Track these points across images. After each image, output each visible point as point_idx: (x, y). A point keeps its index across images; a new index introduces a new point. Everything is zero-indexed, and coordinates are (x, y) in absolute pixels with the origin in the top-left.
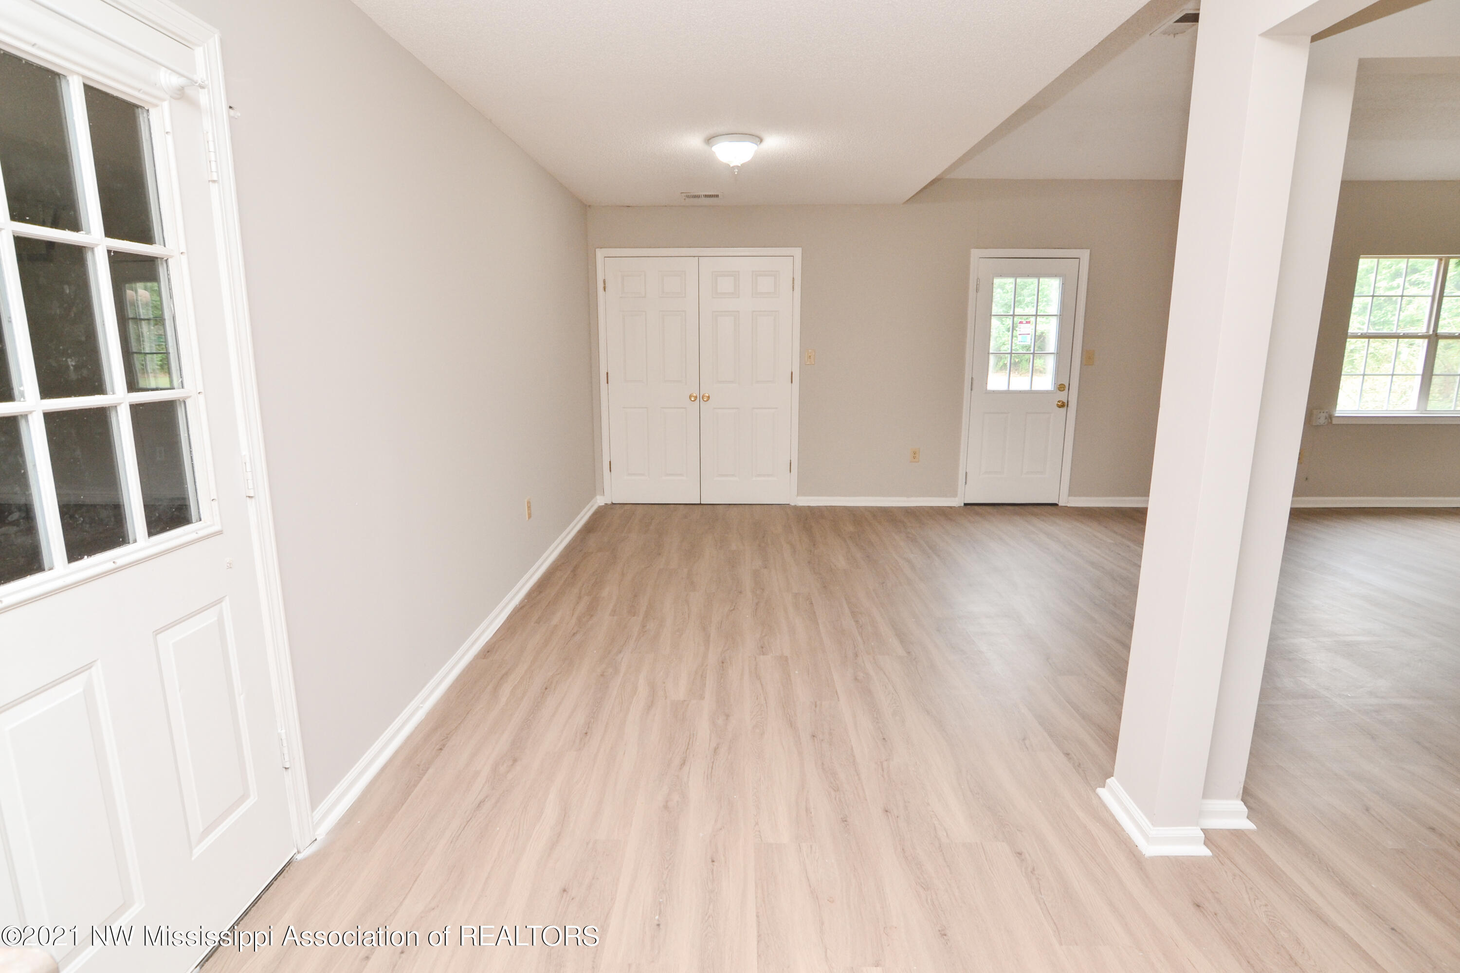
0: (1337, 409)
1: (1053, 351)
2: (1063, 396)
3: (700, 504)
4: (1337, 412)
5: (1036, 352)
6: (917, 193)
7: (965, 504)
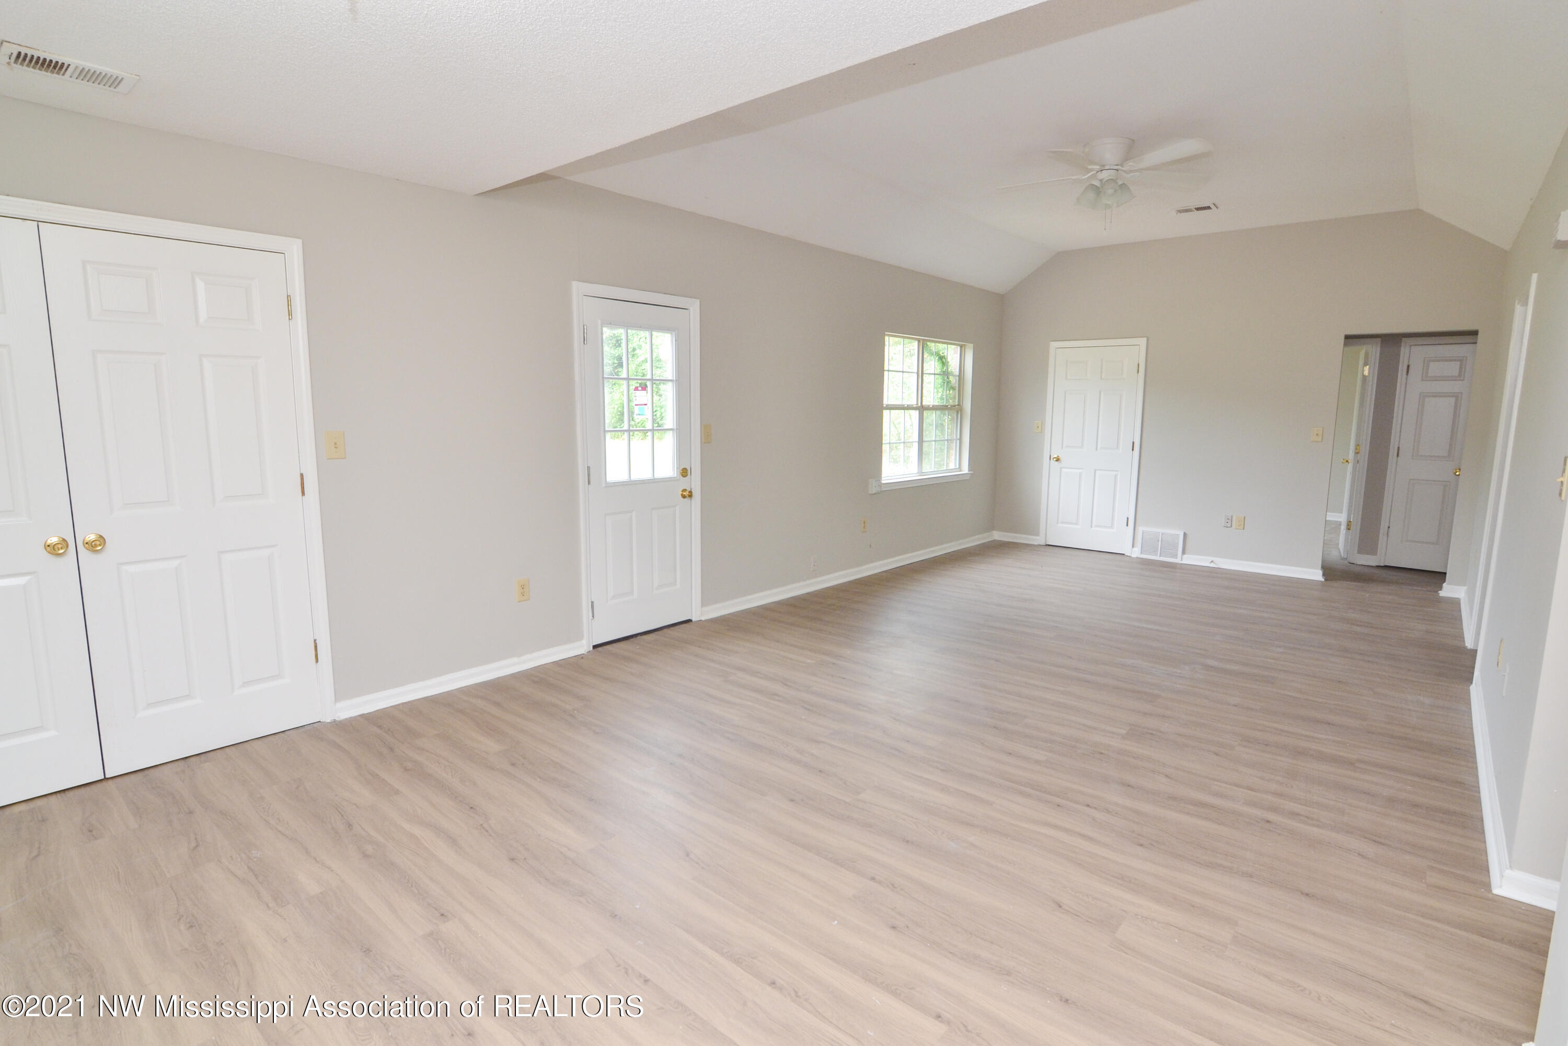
0: (883, 476)
1: (671, 427)
2: (684, 484)
3: (105, 779)
4: (883, 479)
5: (655, 428)
6: (488, 191)
7: (595, 647)
